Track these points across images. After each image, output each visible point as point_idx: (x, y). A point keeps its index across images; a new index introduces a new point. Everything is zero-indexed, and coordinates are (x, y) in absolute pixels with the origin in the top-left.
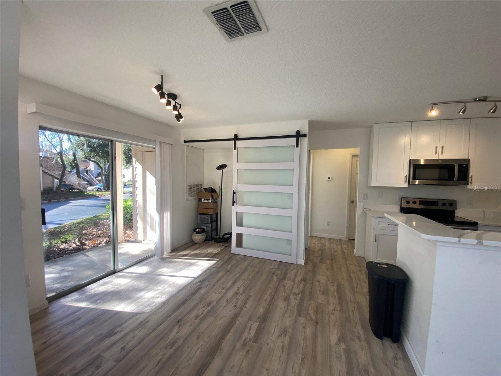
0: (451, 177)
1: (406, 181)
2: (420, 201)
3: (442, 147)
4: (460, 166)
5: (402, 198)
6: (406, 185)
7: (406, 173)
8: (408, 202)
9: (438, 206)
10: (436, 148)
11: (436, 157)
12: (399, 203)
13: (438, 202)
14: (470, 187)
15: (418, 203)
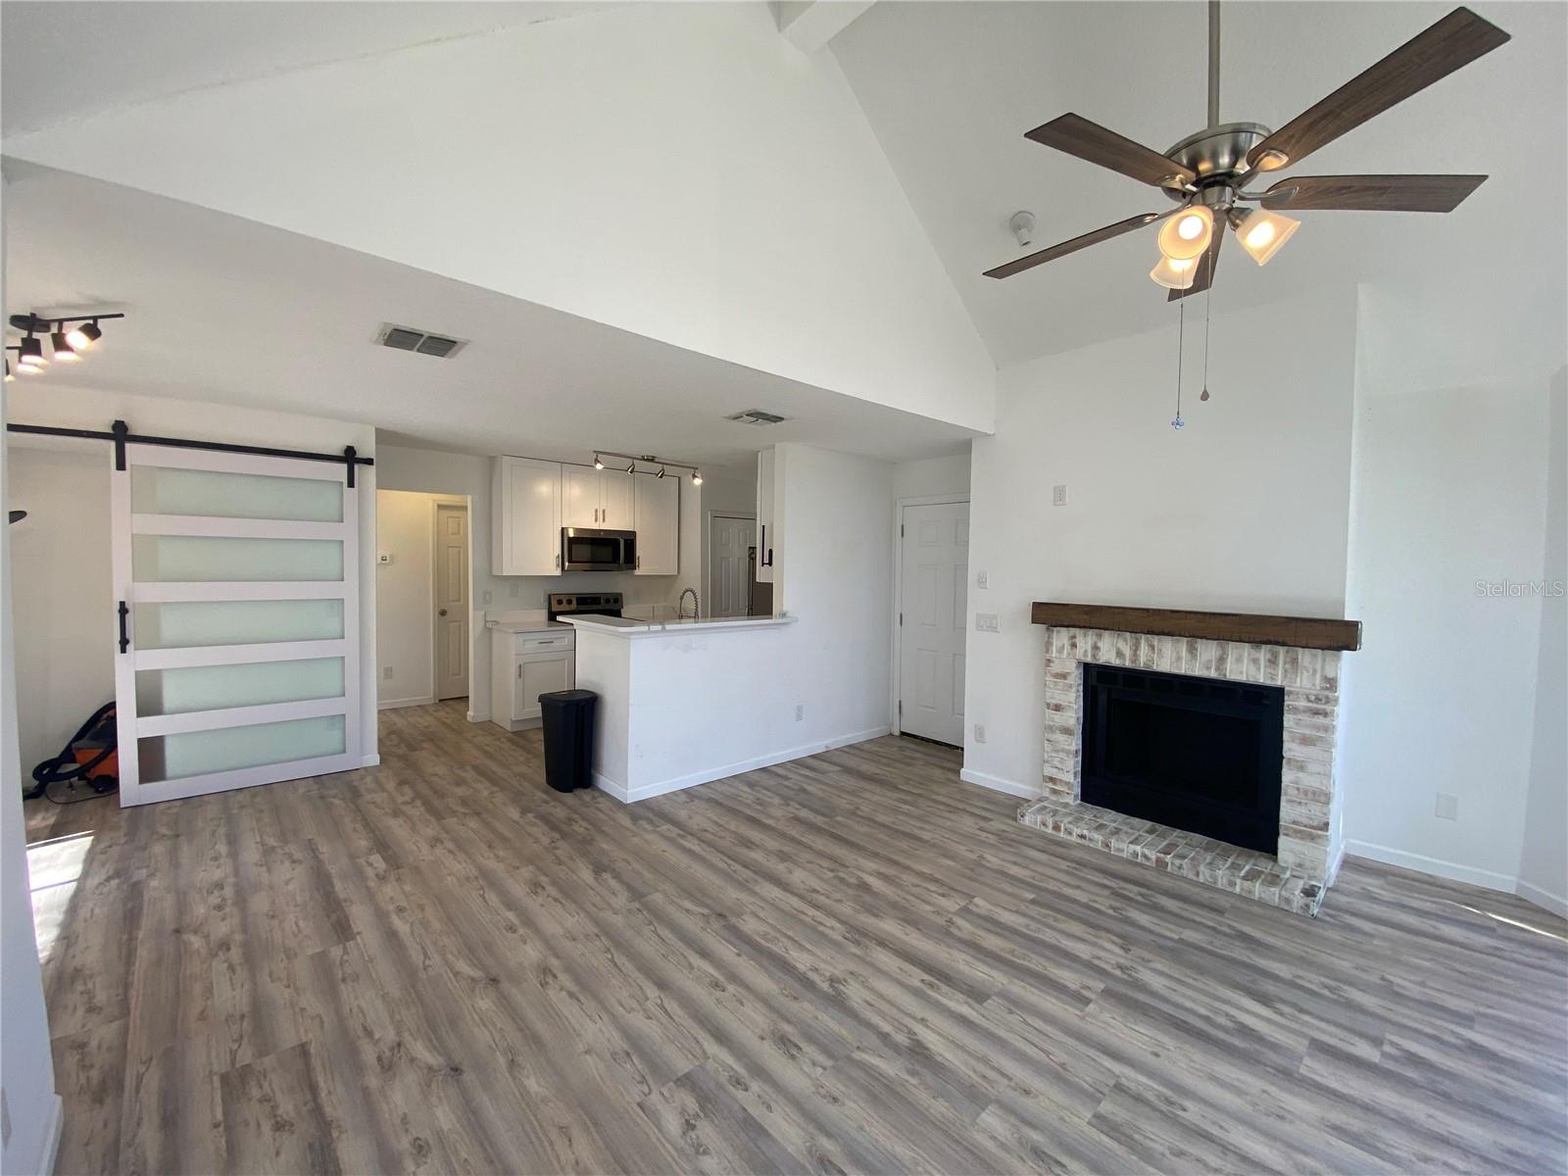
0: (615, 559)
1: (558, 565)
2: (577, 599)
3: (604, 511)
4: (626, 541)
5: (549, 596)
6: (558, 572)
7: (558, 551)
8: (560, 602)
9: (600, 604)
10: (596, 511)
11: (595, 526)
12: (546, 605)
13: (600, 598)
14: (637, 572)
15: (574, 602)
